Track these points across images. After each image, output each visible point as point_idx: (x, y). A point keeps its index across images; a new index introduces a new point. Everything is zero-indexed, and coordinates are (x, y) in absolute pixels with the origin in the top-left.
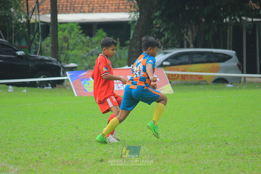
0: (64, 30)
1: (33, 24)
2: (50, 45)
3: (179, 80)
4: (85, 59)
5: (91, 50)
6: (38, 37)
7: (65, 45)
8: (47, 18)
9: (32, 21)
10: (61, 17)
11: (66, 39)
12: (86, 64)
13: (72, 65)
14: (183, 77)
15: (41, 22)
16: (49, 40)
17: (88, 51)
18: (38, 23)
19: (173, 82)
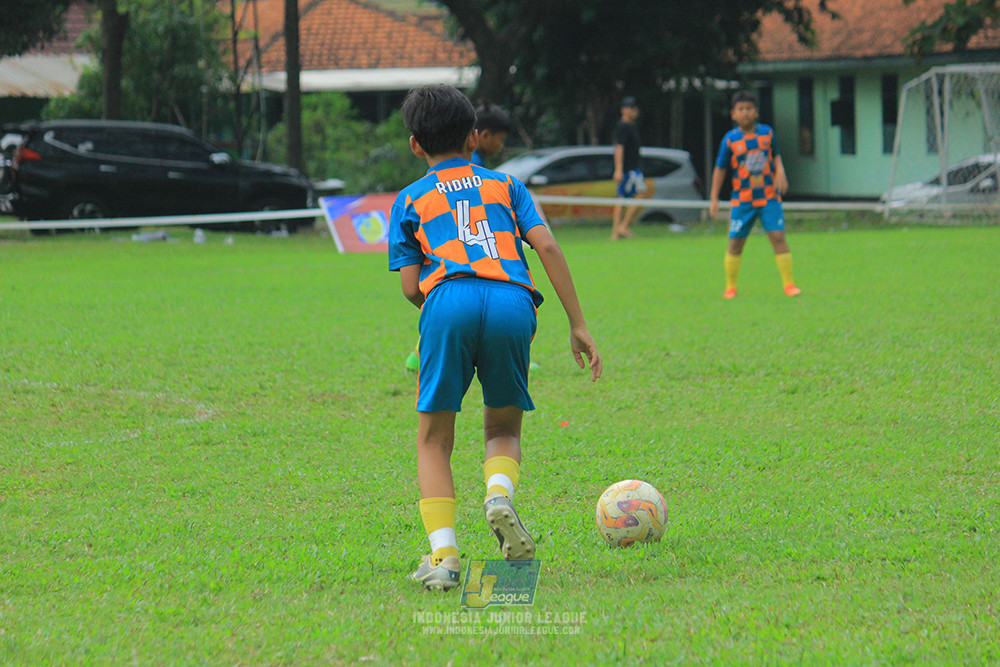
0: (314, 108)
1: (248, 95)
2: (285, 141)
3: (567, 217)
4: (363, 170)
5: (374, 152)
6: (259, 122)
7: (316, 139)
8: (278, 81)
9: (245, 87)
10: (309, 79)
11: (319, 128)
12: (364, 181)
13: (333, 183)
14: (577, 209)
15: (266, 90)
16: (281, 129)
17: (367, 153)
18: (257, 93)
19: (555, 220)
